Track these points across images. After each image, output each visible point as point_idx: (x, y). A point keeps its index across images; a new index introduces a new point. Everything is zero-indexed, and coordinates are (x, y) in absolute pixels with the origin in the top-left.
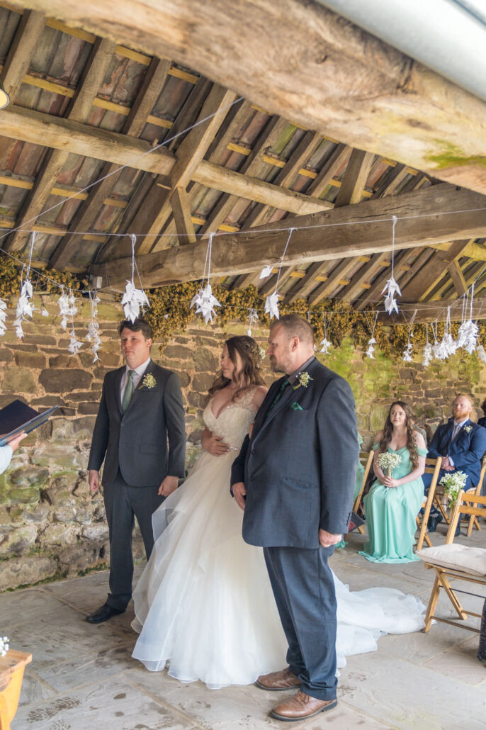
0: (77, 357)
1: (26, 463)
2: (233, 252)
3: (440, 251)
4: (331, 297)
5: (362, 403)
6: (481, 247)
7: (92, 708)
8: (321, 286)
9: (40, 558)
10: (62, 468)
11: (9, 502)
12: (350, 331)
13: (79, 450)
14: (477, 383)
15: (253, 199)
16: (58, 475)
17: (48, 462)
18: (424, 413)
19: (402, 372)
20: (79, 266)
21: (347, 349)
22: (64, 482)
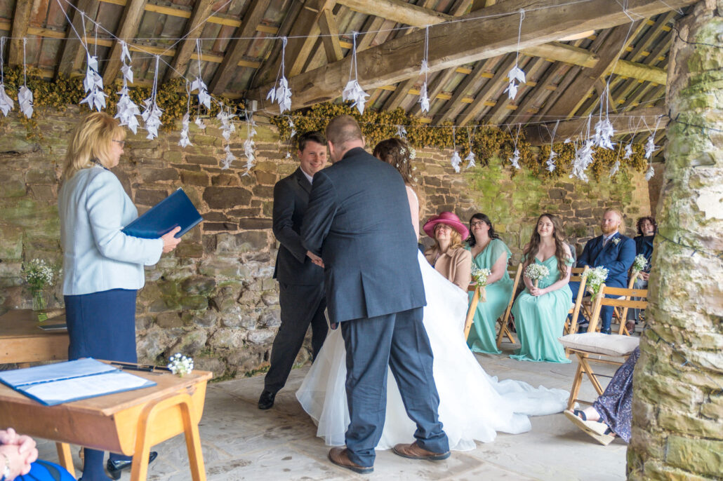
0: (237, 176)
1: (194, 272)
2: (378, 64)
3: (586, 68)
4: (478, 120)
5: (511, 222)
6: (628, 64)
7: (262, 466)
8: (468, 107)
9: (211, 359)
10: (227, 279)
11: (180, 308)
12: (498, 151)
13: (242, 262)
14: (629, 204)
15: (397, 20)
16: (224, 285)
17: (214, 272)
18: (574, 232)
19: (551, 191)
20: (236, 92)
21: (496, 170)
22: (230, 291)
